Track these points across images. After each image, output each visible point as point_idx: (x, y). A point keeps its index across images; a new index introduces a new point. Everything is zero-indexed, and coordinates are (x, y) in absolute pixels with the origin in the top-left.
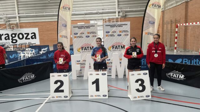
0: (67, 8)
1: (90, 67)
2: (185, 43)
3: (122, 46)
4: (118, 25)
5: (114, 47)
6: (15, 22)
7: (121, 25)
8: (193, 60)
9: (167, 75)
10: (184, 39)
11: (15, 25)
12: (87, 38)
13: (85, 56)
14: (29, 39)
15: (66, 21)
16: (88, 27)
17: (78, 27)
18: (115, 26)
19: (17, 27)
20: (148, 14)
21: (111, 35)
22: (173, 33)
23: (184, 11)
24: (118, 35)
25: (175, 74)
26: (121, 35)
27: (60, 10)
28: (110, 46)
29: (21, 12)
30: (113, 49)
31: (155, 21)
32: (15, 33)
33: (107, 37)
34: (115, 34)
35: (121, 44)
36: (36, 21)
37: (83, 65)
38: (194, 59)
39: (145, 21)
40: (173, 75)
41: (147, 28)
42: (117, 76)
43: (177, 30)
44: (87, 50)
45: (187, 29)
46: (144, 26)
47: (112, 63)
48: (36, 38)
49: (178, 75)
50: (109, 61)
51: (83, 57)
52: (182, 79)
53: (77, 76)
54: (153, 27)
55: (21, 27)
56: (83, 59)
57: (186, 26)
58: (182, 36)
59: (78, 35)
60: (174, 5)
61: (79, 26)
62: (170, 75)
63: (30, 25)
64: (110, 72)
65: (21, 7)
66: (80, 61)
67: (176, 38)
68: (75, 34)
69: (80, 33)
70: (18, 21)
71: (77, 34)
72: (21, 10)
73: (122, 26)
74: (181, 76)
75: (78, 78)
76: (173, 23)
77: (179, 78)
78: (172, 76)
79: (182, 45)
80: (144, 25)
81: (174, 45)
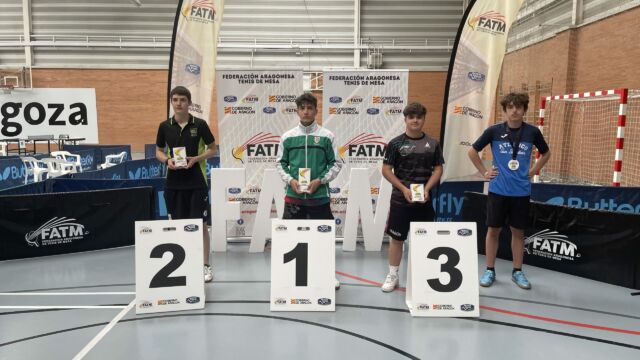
0: (205, 10)
1: (273, 211)
3: (379, 148)
4: (371, 78)
5: (353, 149)
6: (19, 66)
7: (379, 78)
8: (599, 202)
11: (18, 74)
12: (269, 115)
13: (258, 176)
14: (63, 123)
15: (201, 53)
16: (272, 79)
17: (237, 76)
18: (360, 81)
19: (26, 84)
20: (466, 48)
24: (369, 111)
25: (547, 242)
26: (377, 111)
27: (181, 16)
28: (342, 145)
29: (39, 32)
30: (350, 155)
31: (486, 71)
32: (15, 101)
33: (333, 115)
34: (358, 106)
35: (378, 140)
36: (88, 66)
38: (603, 200)
39: (454, 71)
40: (542, 243)
41: (461, 93)
42: (360, 243)
44: (264, 155)
45: (573, 112)
46: (452, 86)
48: (85, 123)
49: (555, 244)
50: (337, 195)
51: (251, 179)
52: (569, 255)
53: (229, 243)
54: (480, 90)
55: (39, 83)
56: (250, 184)
57: (571, 103)
58: (557, 134)
59: (238, 104)
61: (243, 74)
62: (532, 243)
63: (67, 79)
64: (339, 232)
65: (42, 18)
66: (239, 190)
68: (226, 99)
69: (245, 96)
70: (28, 64)
71: (235, 99)
72: (42, 27)
73: (383, 83)
74: (568, 246)
75: (230, 247)
77: (561, 253)
78: (538, 248)
80: (452, 82)
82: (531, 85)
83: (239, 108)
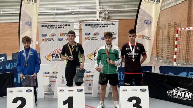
1: (63, 81)
2: (188, 53)
4: (103, 24)
7: (106, 24)
9: (169, 93)
10: (187, 48)
12: (60, 41)
13: (56, 67)
15: (31, 17)
16: (61, 27)
17: (47, 26)
18: (98, 26)
20: (143, 10)
21: (93, 39)
22: (171, 40)
23: (187, 11)
25: (179, 92)
27: (23, 2)
30: (95, 57)
31: (152, 20)
33: (87, 40)
37: (53, 78)
39: (138, 20)
40: (177, 93)
41: (141, 30)
43: (177, 35)
44: (59, 58)
45: (190, 35)
47: (92, 76)
49: (183, 93)
50: (89, 74)
51: (54, 68)
52: (189, 98)
53: (45, 94)
54: (149, 28)
56: (53, 70)
57: (189, 31)
58: (183, 44)
59: (47, 37)
60: (174, 4)
62: (173, 93)
64: (90, 89)
66: (49, 73)
67: (176, 46)
68: (42, 35)
69: (50, 34)
71: (46, 35)
73: (108, 26)
74: (189, 94)
75: (46, 96)
76: (172, 27)
77: (186, 97)
78: (176, 95)
79: (184, 56)
80: (137, 25)
81: (173, 56)
82: (172, 24)
83: (48, 39)
